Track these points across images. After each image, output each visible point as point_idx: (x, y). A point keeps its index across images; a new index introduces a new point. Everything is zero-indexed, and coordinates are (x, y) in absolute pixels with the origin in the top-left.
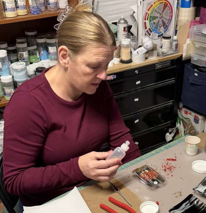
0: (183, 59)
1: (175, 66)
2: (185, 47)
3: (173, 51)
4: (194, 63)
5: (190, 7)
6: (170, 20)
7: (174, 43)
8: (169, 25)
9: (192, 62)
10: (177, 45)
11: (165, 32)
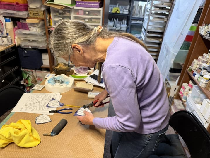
0: (17, 46)
1: (14, 50)
2: (16, 40)
3: (10, 43)
4: (23, 47)
5: (10, 22)
6: (3, 28)
7: (10, 39)
8: (3, 31)
9: (21, 47)
10: (11, 40)
11: (2, 35)
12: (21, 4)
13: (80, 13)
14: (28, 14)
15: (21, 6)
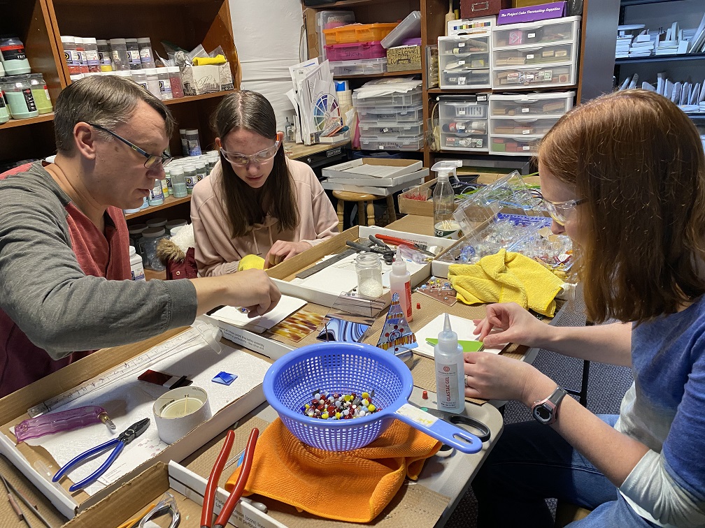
1: (345, 154)
5: (345, 90)
12: (373, 43)
13: (511, 41)
14: (385, 65)
15: (372, 45)
